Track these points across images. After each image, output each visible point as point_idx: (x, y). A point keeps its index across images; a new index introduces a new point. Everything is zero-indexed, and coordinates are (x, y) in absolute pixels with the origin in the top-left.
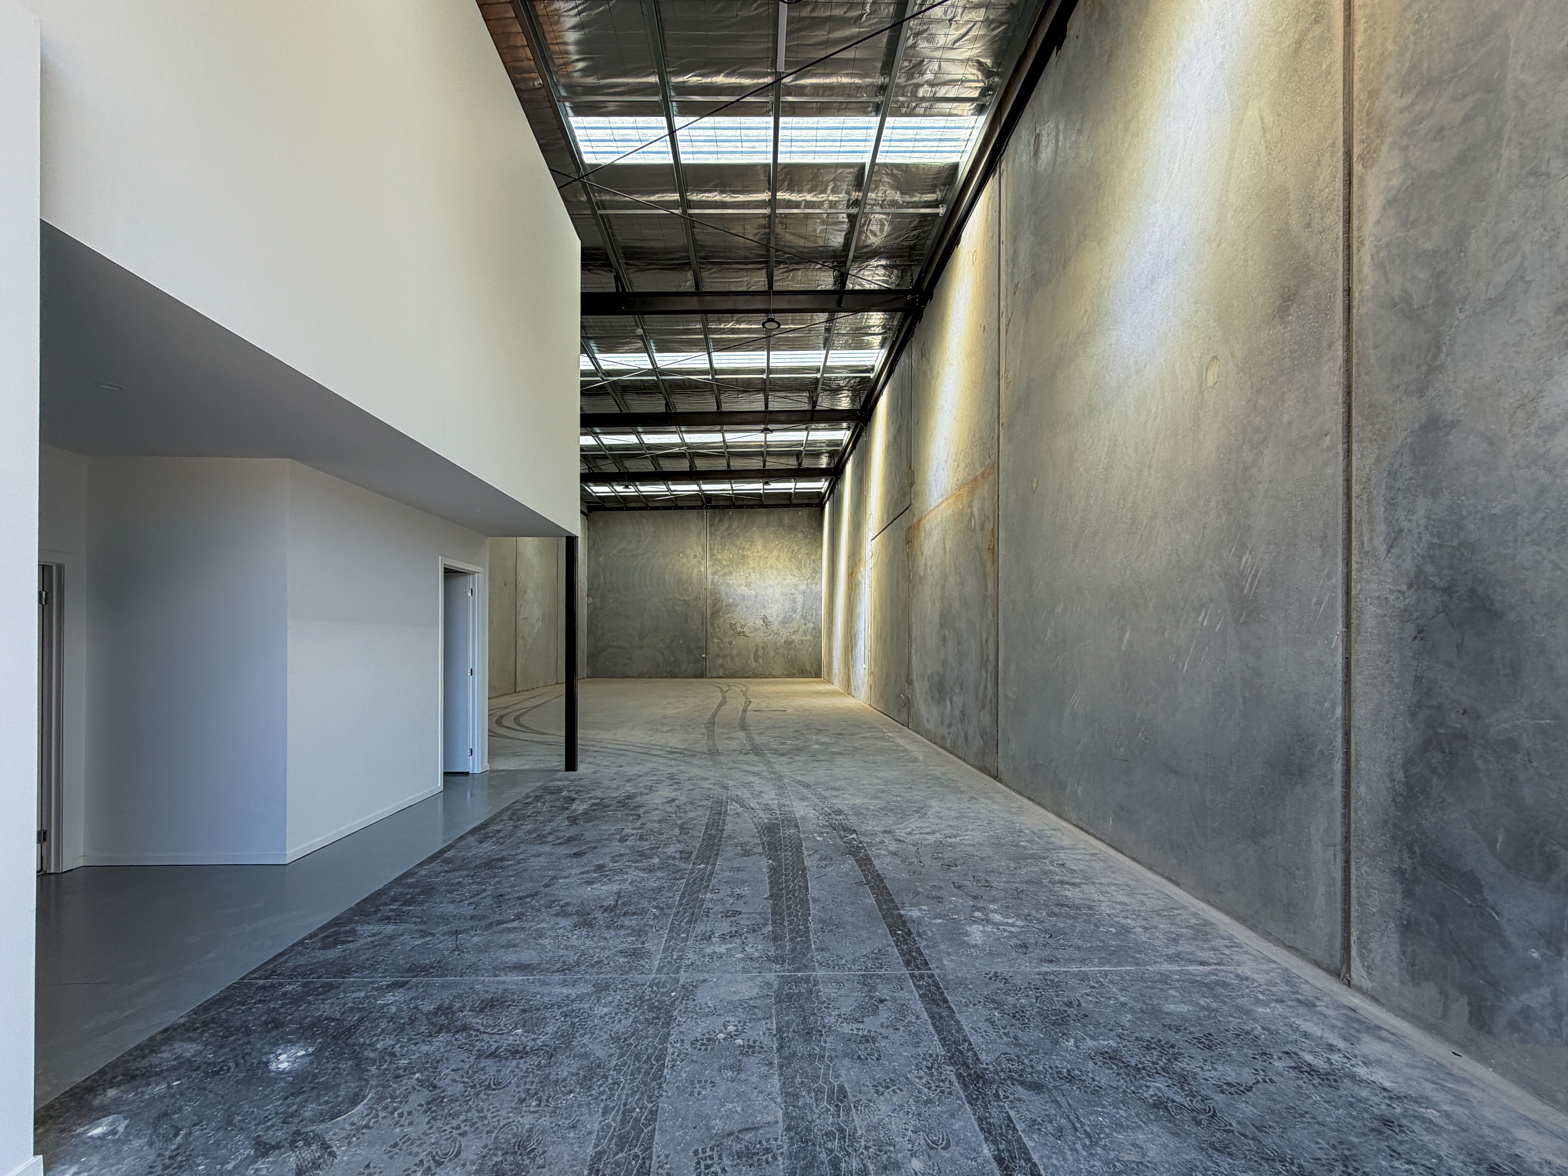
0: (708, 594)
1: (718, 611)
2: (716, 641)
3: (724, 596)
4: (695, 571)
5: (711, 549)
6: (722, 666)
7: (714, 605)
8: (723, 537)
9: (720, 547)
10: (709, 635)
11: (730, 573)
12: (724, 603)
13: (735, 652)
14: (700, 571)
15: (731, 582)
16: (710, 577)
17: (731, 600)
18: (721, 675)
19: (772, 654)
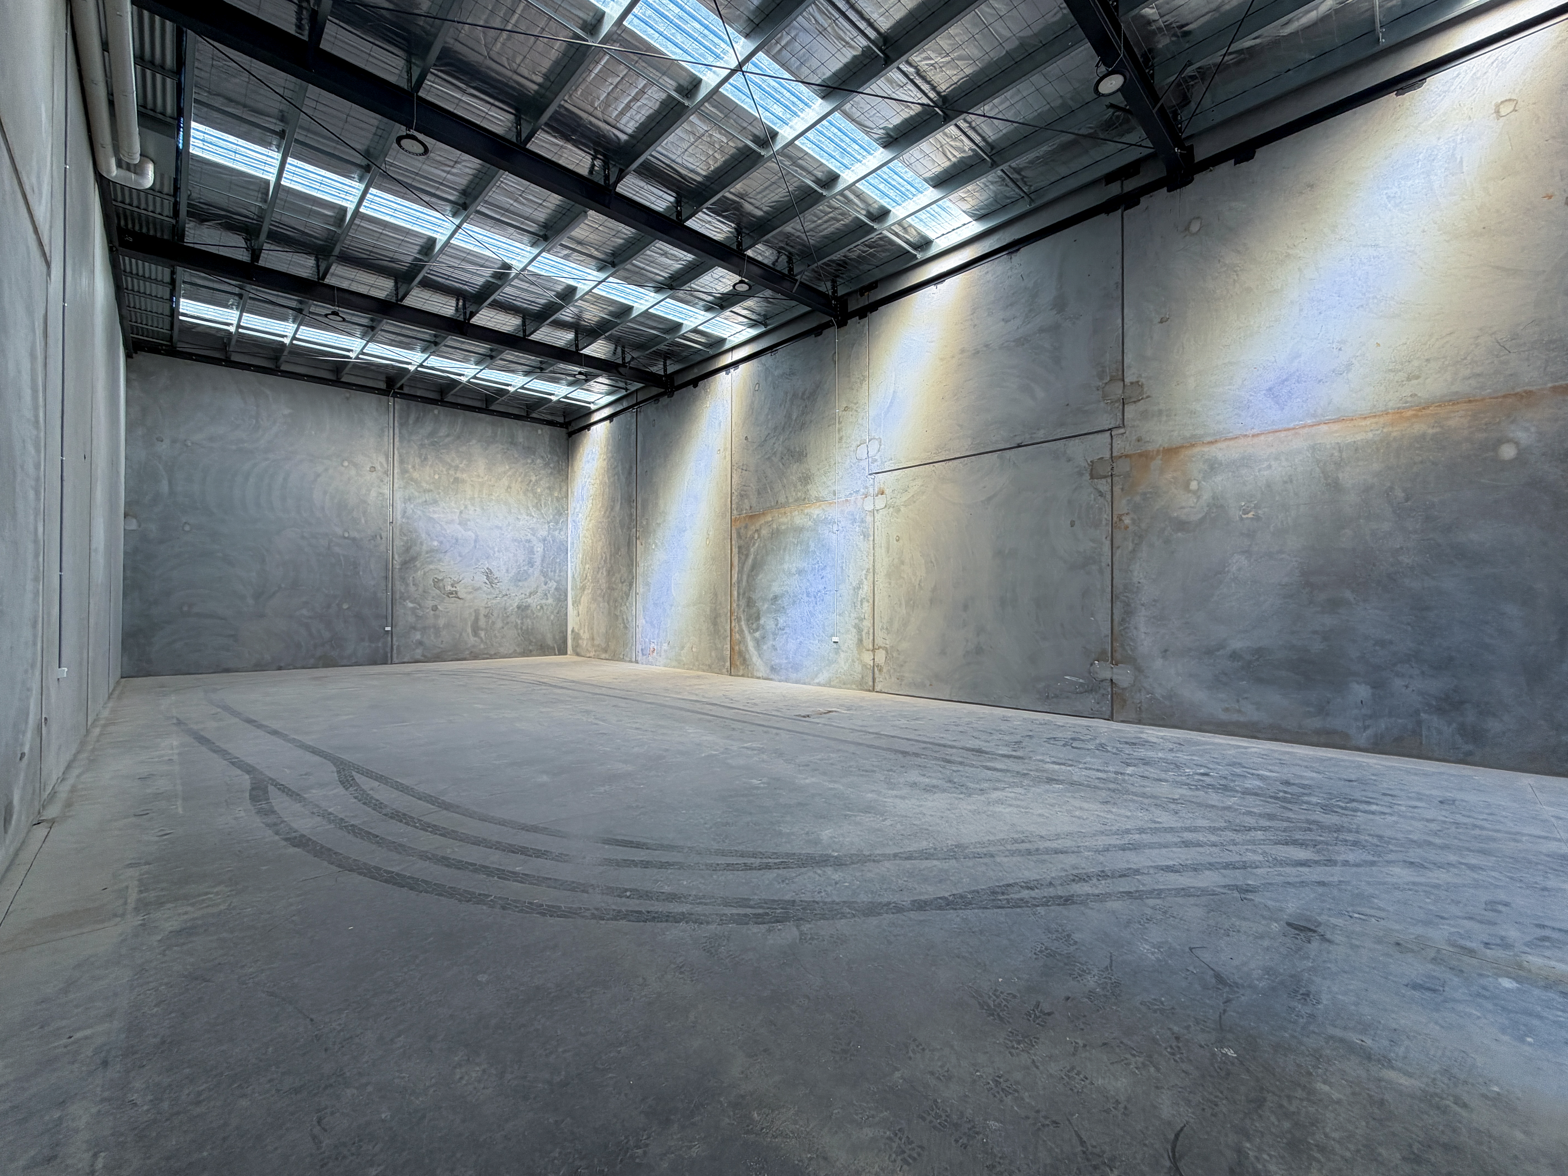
0: (397, 532)
1: (414, 559)
2: (410, 605)
3: (424, 536)
4: (373, 494)
5: (402, 462)
6: (420, 643)
7: (408, 549)
8: (422, 446)
9: (417, 460)
10: (398, 596)
11: (435, 502)
12: (424, 548)
13: (441, 622)
14: (382, 494)
15: (435, 516)
16: (399, 506)
17: (436, 543)
18: (419, 657)
19: (499, 624)
